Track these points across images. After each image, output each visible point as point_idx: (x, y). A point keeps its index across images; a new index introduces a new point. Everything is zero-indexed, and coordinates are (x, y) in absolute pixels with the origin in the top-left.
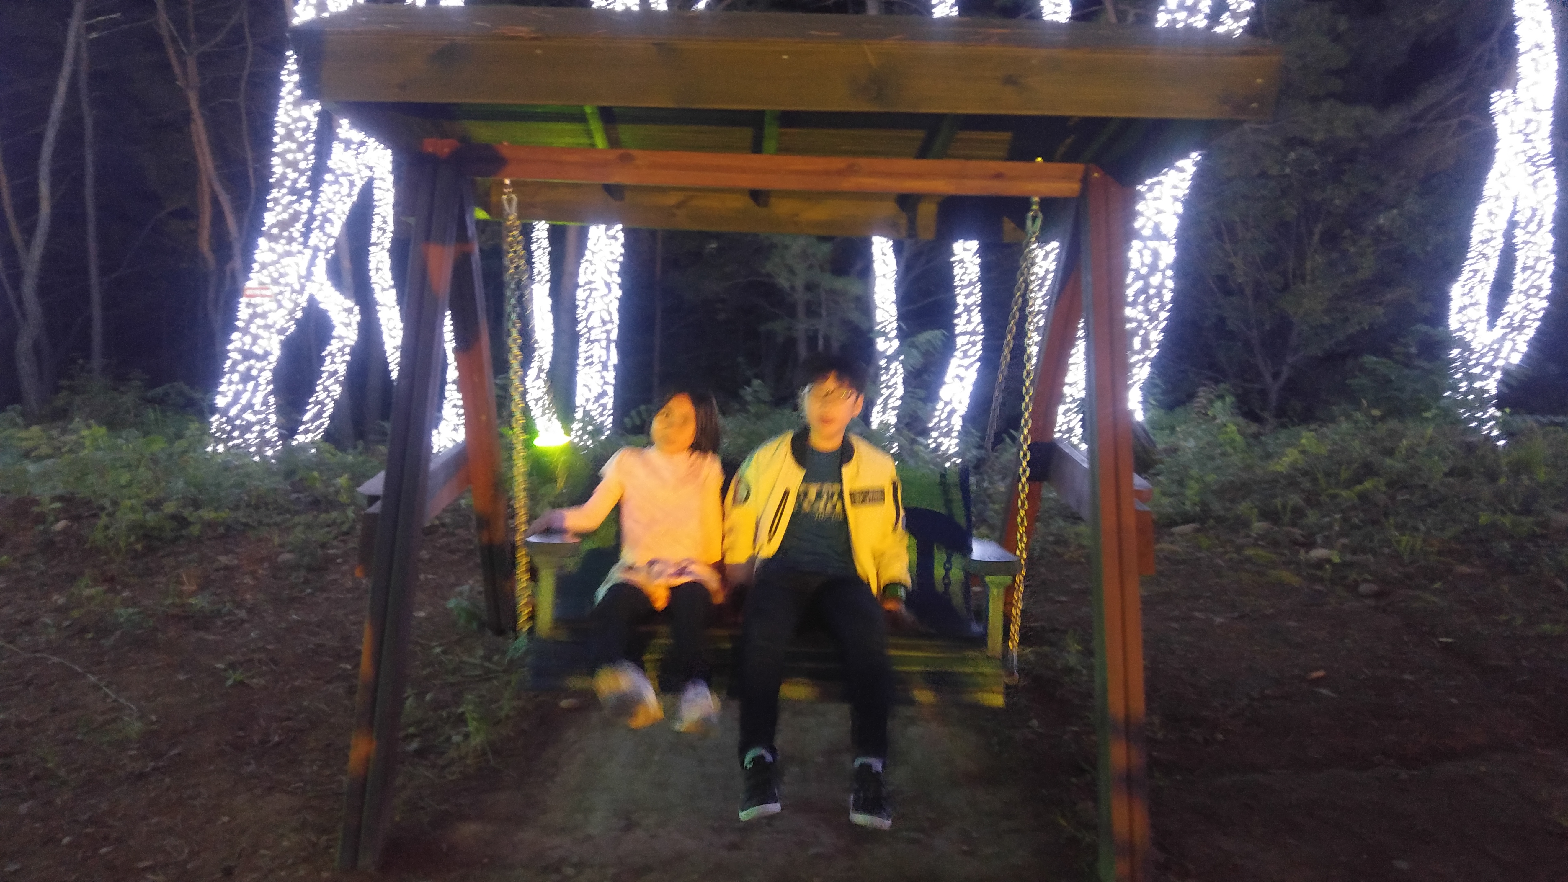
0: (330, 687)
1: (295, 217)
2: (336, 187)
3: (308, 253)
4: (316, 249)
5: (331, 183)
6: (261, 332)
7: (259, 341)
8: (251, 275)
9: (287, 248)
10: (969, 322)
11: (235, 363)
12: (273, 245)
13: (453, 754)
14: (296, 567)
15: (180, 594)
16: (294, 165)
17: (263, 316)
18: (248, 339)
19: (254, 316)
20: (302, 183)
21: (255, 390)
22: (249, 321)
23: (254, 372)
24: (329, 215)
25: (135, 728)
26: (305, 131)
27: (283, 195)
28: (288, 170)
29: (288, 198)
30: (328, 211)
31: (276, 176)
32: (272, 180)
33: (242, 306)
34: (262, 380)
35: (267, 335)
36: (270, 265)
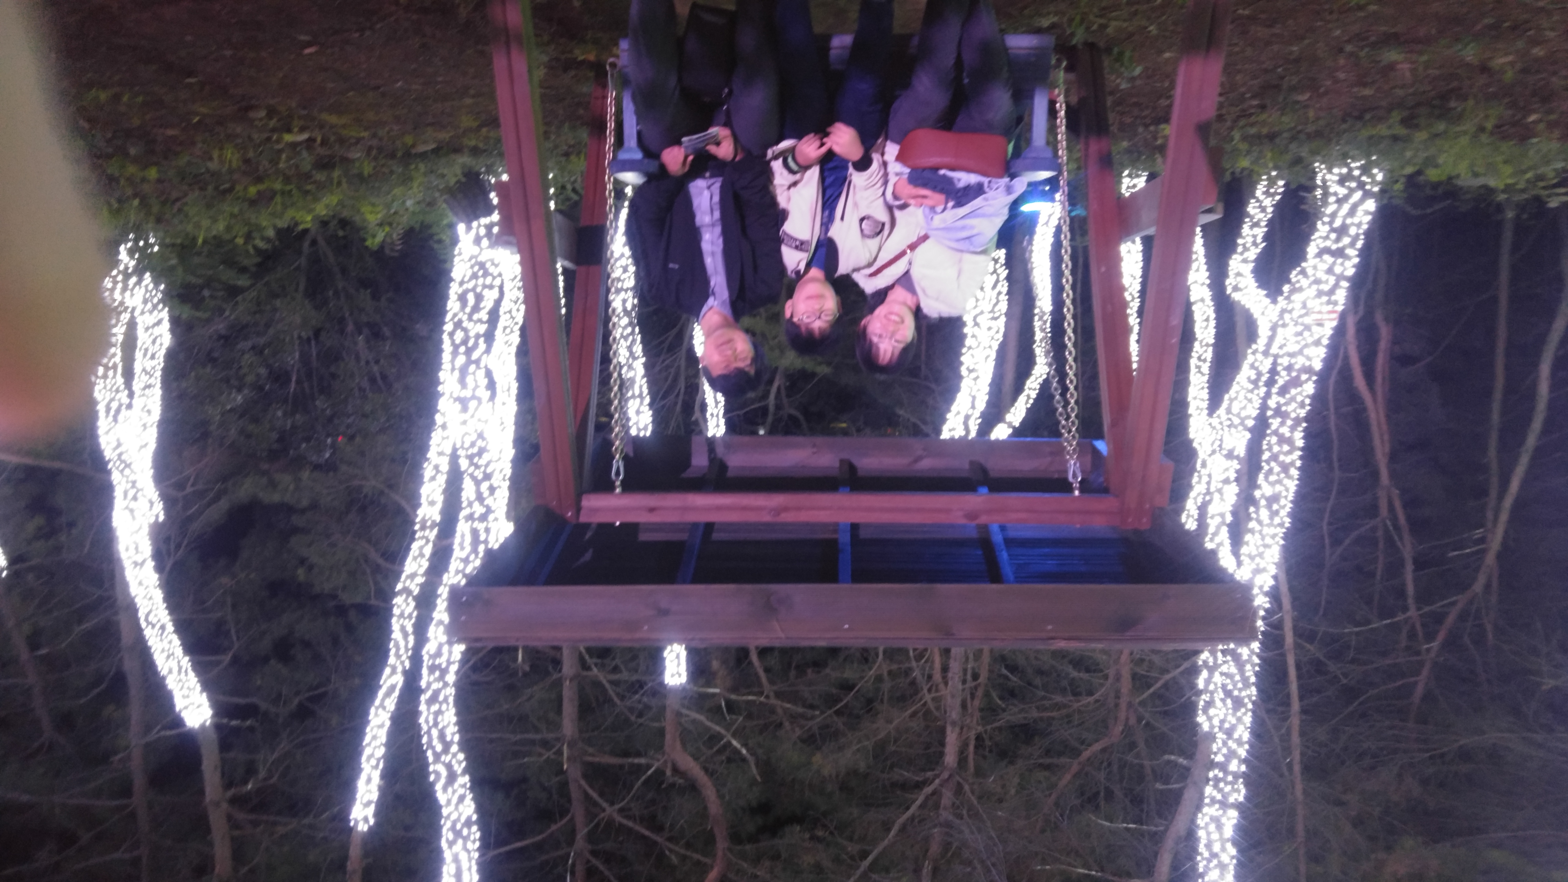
1: (1283, 391)
2: (1244, 414)
3: (1274, 350)
4: (1266, 353)
5: (1248, 417)
6: (1324, 277)
7: (1326, 267)
8: (1330, 333)
9: (1293, 361)
11: (1352, 245)
12: (1307, 363)
14: (1293, 89)
15: (1412, 62)
16: (1282, 440)
17: (1320, 294)
18: (1338, 270)
19: (1331, 292)
20: (1275, 423)
21: (1333, 215)
22: (1336, 286)
23: (1333, 236)
24: (1251, 386)
26: (1270, 471)
27: (1294, 411)
28: (1288, 435)
29: (1290, 408)
30: (1252, 391)
31: (1300, 429)
32: (1304, 424)
33: (1342, 302)
34: (1326, 228)
35: (1320, 274)
36: (1312, 343)
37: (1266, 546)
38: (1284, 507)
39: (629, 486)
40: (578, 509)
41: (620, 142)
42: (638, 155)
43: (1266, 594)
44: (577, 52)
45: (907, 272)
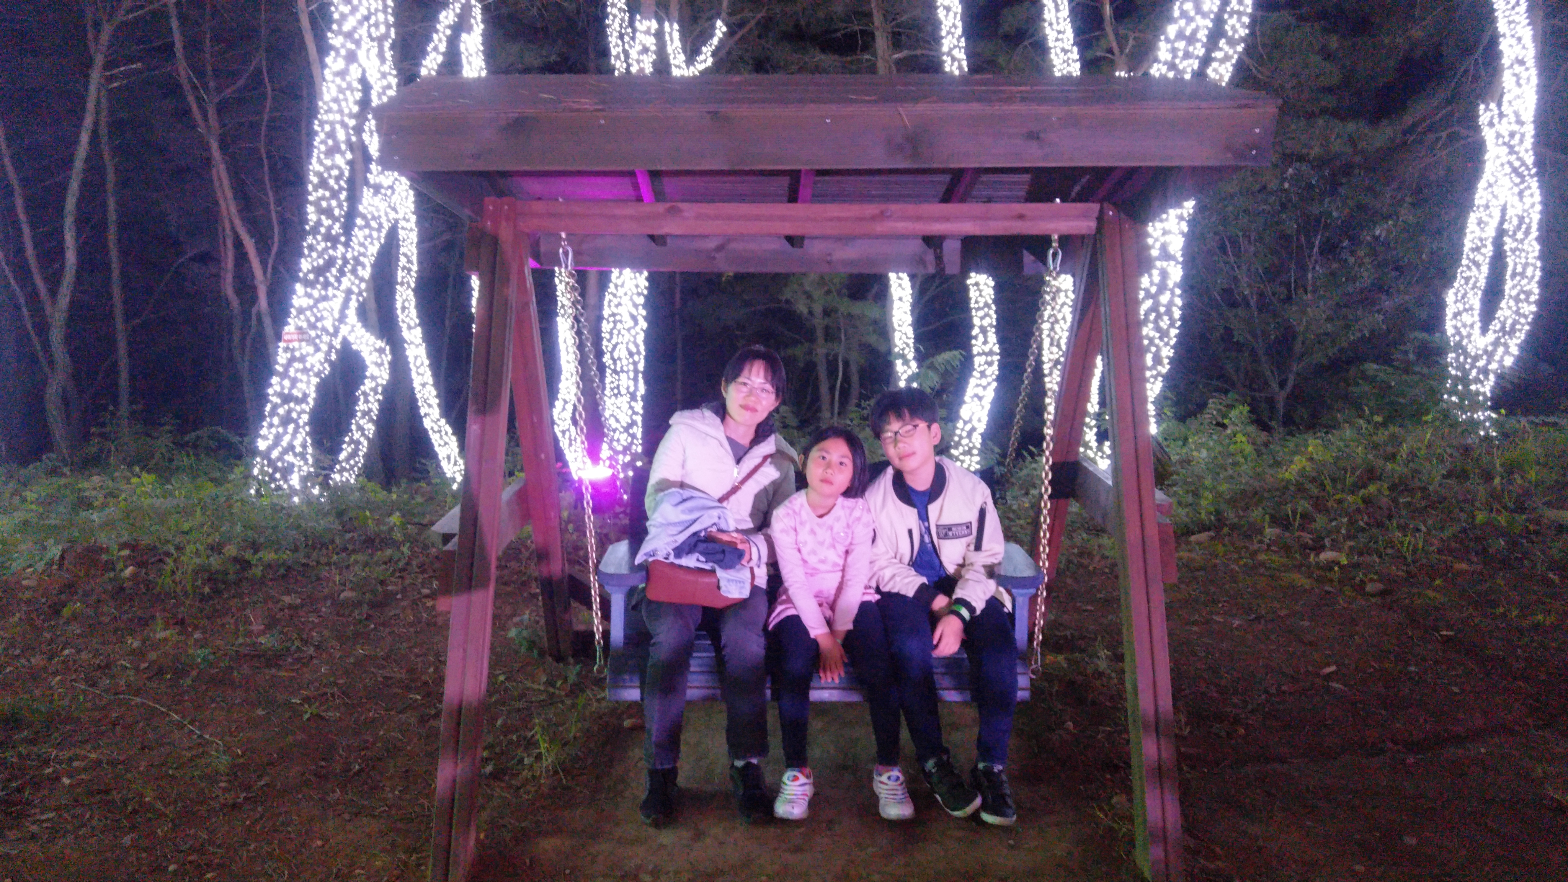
1: (330, 262)
2: (366, 231)
3: (342, 296)
4: (349, 292)
5: (361, 228)
6: (299, 375)
7: (299, 385)
8: (289, 320)
9: (323, 292)
10: (985, 342)
11: (275, 407)
12: (309, 290)
14: (360, 603)
15: (250, 634)
16: (328, 212)
17: (302, 359)
18: (287, 383)
19: (291, 361)
20: (337, 229)
21: (295, 432)
22: (287, 367)
23: (294, 415)
24: (362, 259)
25: (223, 761)
26: (338, 179)
27: (318, 243)
28: (323, 217)
29: (323, 245)
30: (360, 254)
31: (311, 223)
32: (307, 227)
33: (280, 350)
34: (301, 422)
35: (304, 378)
36: (306, 309)
37: (336, 100)
38: (322, 142)
40: (1100, 219)
43: (332, 47)
45: (738, 461)
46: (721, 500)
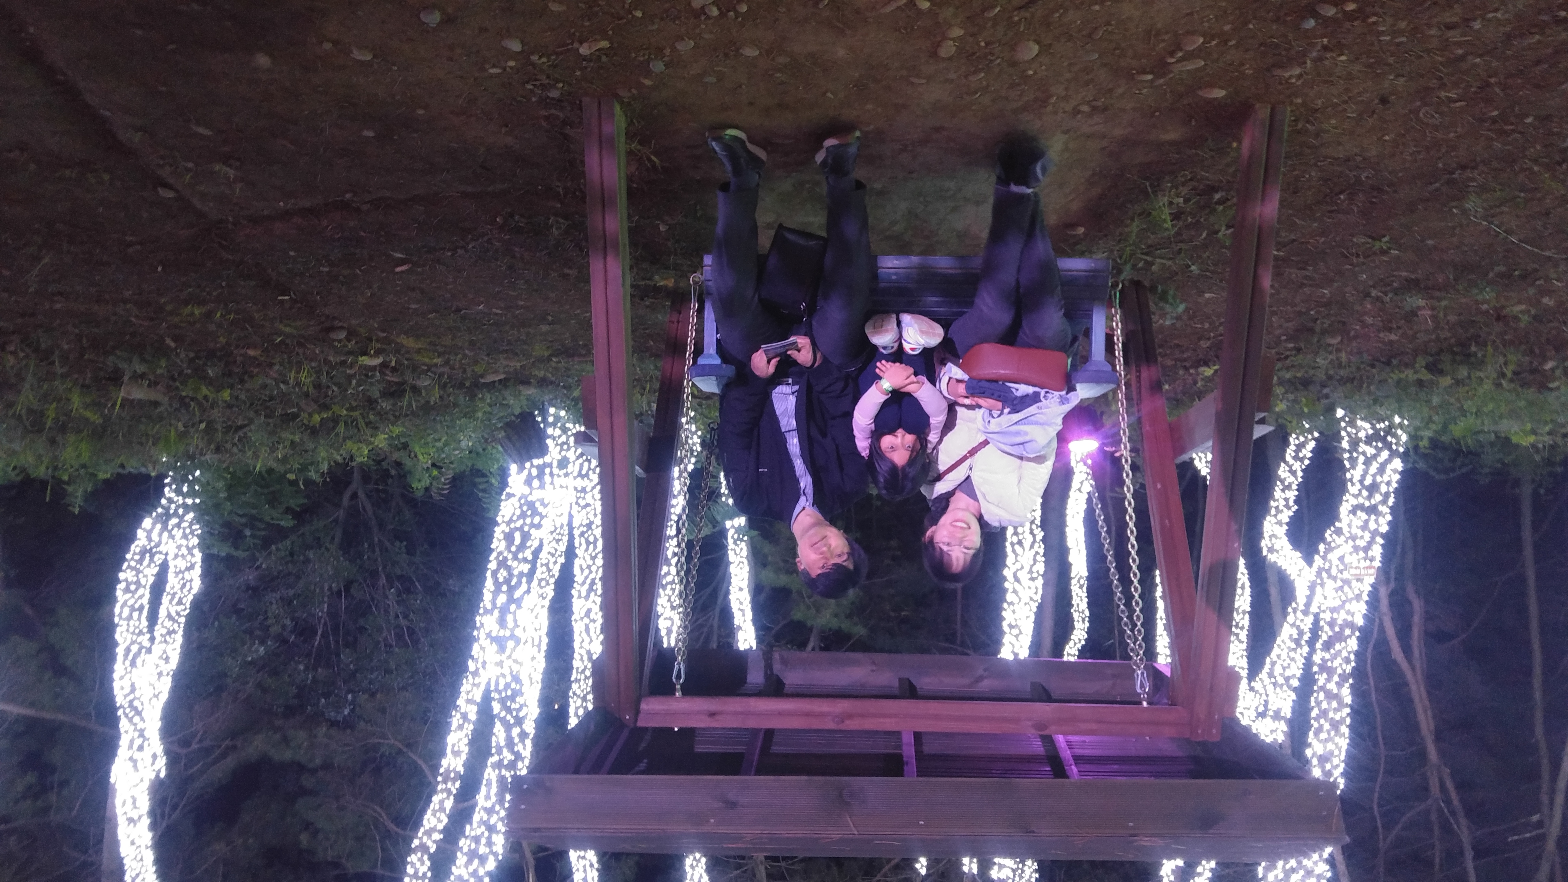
0: (1293, 237)
1: (1327, 646)
2: (1288, 673)
3: (1314, 609)
4: (1306, 613)
5: (1292, 677)
6: (1360, 533)
7: (1361, 524)
8: (1370, 588)
9: (1335, 615)
11: (1384, 502)
12: (1350, 618)
13: (1184, 191)
15: (1433, 308)
16: (1330, 696)
17: (1356, 549)
18: (1372, 526)
19: (1366, 549)
20: (1322, 679)
21: (1364, 475)
22: (1371, 543)
23: (1365, 493)
24: (1293, 645)
25: (1472, 203)
26: (1320, 730)
27: (1340, 666)
28: (1335, 691)
29: (1336, 663)
30: (1294, 650)
31: (1347, 685)
32: (1351, 681)
33: (1379, 558)
34: (1358, 486)
35: (1355, 530)
36: (1352, 599)
39: (688, 691)
40: (637, 711)
41: (699, 351)
42: (718, 361)
44: (657, 278)
45: (968, 478)
46: (985, 443)
